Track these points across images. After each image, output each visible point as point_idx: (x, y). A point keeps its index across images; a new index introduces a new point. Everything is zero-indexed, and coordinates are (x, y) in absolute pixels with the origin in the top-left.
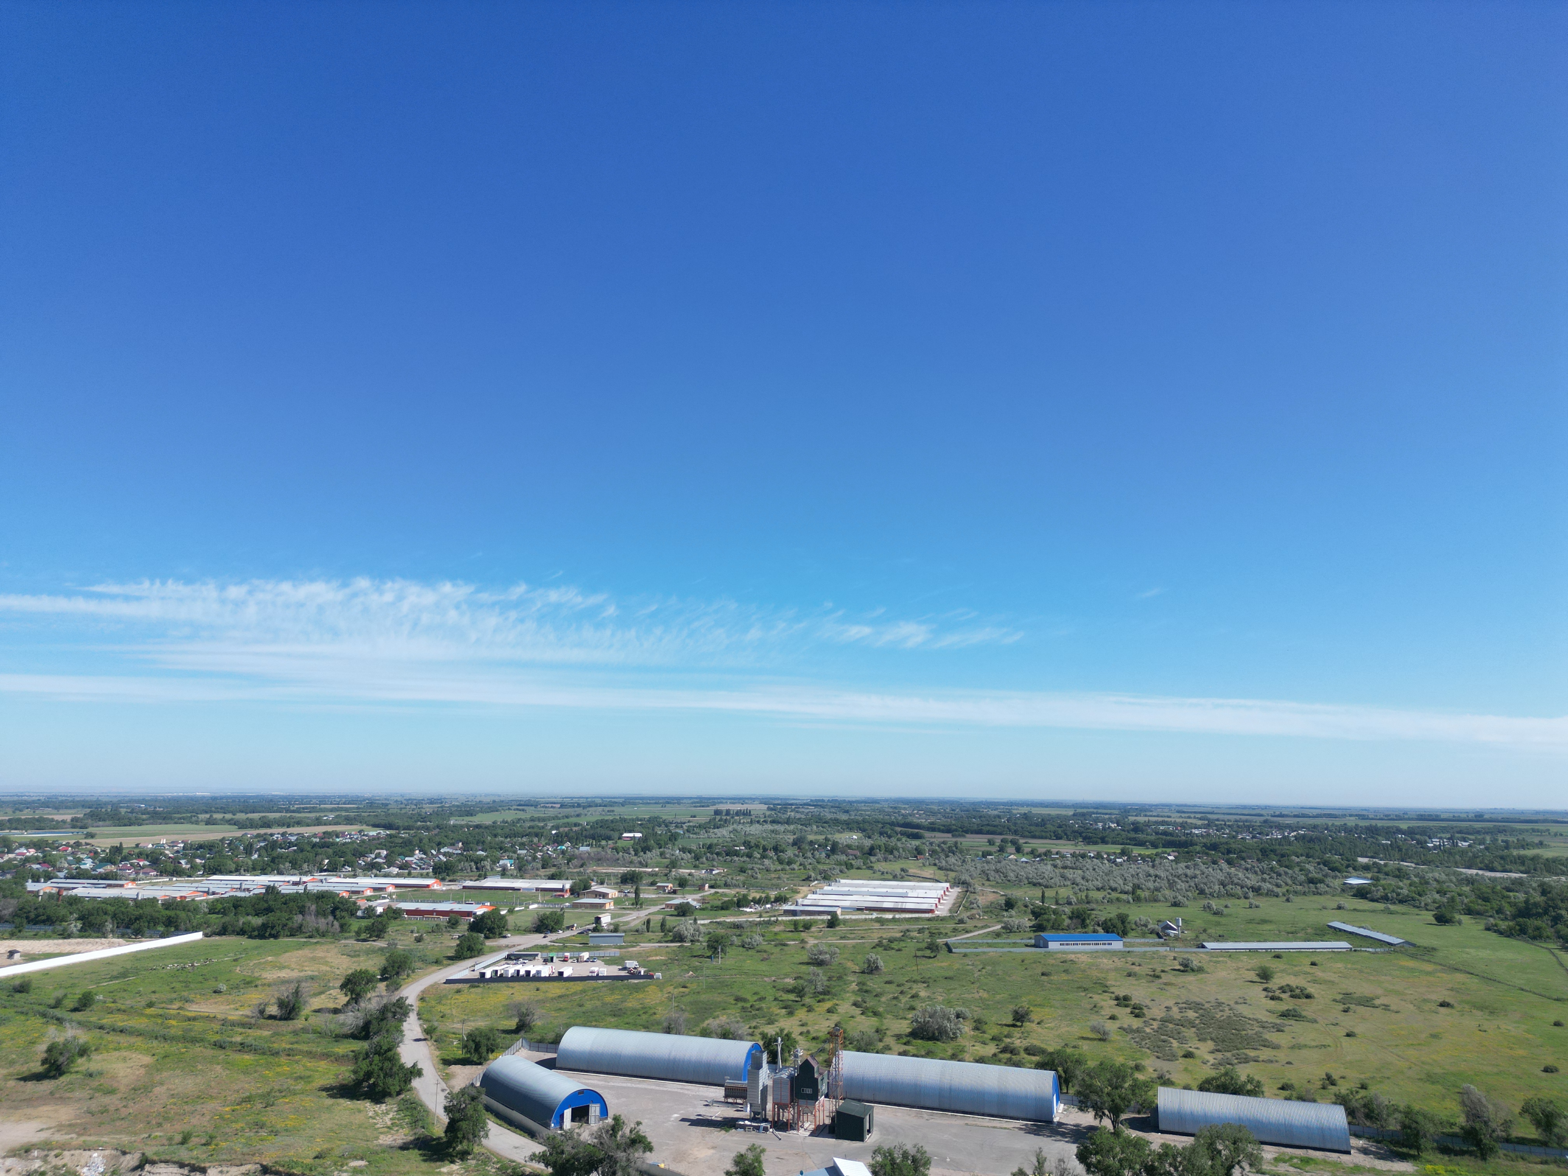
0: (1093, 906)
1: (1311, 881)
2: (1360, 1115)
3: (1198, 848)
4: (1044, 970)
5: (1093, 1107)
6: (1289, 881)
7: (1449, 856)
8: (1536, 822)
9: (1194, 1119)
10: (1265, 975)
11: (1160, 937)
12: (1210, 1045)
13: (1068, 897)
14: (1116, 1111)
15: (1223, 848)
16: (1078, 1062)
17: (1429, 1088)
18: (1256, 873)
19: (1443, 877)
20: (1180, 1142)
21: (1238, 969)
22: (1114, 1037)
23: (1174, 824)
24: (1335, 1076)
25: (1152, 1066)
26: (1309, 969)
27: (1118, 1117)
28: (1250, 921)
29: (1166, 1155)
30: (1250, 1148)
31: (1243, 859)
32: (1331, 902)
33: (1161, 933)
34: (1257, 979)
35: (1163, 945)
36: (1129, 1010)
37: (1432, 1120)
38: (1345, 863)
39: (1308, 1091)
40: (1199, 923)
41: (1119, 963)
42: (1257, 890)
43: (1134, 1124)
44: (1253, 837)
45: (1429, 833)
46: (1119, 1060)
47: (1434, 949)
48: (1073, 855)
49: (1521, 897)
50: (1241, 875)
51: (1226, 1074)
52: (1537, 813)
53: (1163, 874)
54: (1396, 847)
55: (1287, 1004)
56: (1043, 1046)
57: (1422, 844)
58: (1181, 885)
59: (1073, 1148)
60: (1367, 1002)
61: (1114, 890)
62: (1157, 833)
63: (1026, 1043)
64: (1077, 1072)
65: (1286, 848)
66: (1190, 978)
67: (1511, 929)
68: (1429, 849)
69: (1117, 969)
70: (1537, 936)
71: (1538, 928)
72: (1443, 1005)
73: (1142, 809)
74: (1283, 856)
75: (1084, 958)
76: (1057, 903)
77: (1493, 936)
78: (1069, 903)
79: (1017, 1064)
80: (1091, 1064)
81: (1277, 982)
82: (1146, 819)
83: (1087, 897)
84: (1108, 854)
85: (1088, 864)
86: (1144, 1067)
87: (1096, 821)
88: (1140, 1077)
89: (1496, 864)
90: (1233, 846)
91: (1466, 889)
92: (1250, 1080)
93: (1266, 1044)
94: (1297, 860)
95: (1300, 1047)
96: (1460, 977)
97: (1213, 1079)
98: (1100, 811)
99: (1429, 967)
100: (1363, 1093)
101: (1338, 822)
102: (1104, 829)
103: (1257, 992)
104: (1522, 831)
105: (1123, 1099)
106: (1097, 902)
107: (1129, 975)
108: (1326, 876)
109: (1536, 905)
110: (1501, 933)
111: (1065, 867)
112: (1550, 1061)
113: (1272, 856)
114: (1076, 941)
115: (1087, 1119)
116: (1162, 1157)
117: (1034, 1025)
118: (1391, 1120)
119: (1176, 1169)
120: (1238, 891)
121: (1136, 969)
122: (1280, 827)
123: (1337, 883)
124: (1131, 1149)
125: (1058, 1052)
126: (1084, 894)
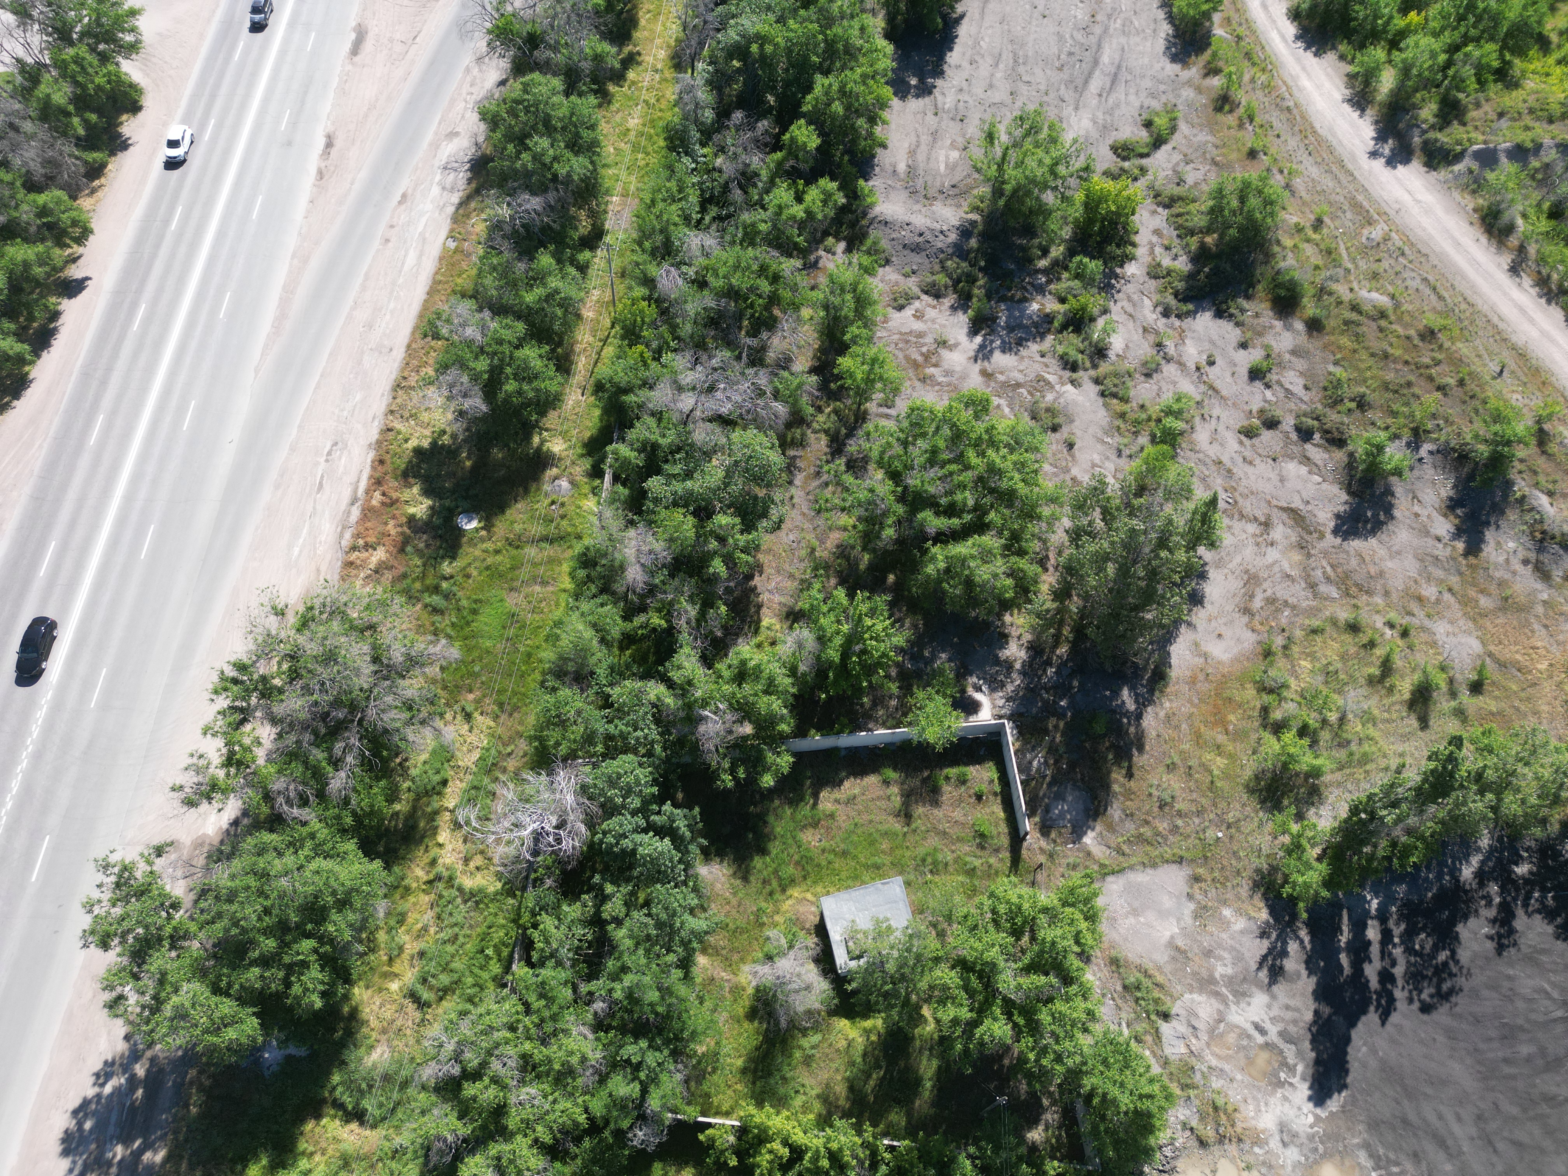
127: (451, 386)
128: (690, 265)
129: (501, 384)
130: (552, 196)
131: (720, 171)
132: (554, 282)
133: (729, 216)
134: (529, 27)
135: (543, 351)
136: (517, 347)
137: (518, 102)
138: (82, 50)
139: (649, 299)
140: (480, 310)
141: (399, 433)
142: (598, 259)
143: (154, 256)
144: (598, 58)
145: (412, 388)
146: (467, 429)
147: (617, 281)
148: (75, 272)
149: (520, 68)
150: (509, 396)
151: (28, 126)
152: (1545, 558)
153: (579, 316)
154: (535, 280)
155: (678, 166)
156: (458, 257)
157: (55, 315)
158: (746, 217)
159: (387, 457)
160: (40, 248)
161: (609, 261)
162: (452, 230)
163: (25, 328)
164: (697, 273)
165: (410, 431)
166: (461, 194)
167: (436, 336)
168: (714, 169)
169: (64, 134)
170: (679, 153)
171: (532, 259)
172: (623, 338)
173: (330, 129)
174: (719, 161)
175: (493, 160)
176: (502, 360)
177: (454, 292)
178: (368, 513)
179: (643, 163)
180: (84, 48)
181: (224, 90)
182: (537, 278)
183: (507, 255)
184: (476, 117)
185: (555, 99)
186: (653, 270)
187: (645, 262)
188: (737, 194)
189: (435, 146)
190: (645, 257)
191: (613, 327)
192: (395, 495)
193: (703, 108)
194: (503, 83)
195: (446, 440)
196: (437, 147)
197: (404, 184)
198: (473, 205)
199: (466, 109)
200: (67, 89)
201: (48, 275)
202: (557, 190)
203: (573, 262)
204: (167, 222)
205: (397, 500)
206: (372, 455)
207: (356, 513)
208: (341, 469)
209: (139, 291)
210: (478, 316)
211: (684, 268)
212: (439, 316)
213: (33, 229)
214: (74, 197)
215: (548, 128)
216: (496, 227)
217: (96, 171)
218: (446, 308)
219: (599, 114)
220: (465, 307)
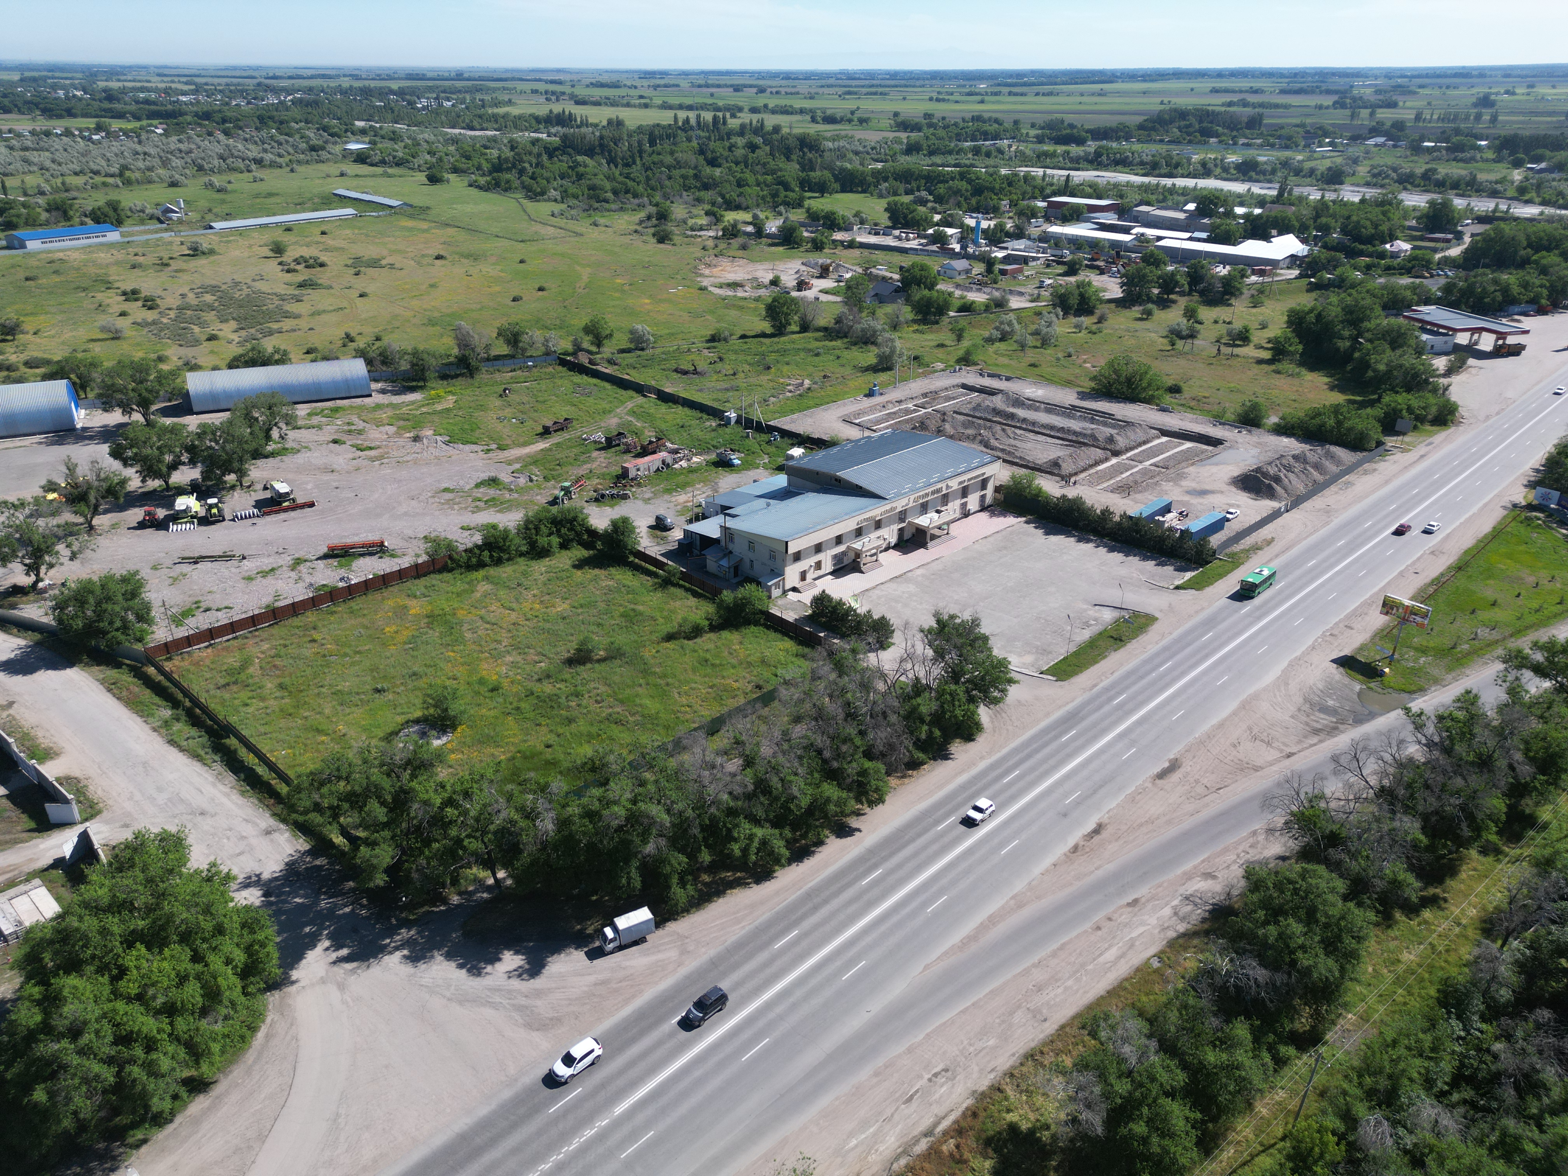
0: (74, 194)
1: (313, 149)
2: (377, 363)
3: (189, 118)
4: (28, 274)
5: (119, 406)
6: (291, 150)
7: (436, 116)
8: (506, 80)
9: (228, 395)
10: (278, 250)
11: (161, 222)
12: (233, 324)
13: (39, 186)
14: (144, 404)
15: (218, 117)
16: (93, 365)
17: (432, 330)
18: (256, 143)
19: (432, 137)
20: (216, 419)
21: (250, 246)
22: (129, 333)
23: (156, 90)
24: (353, 334)
25: (175, 354)
26: (320, 238)
27: (148, 408)
28: (257, 196)
29: (204, 433)
30: (284, 410)
31: (241, 128)
32: (333, 169)
33: (162, 217)
34: (271, 254)
35: (166, 230)
36: (140, 303)
37: (434, 356)
38: (343, 127)
39: (331, 351)
40: (203, 204)
41: (120, 256)
42: (259, 162)
43: (166, 412)
44: (249, 103)
45: (417, 93)
46: (138, 355)
47: (428, 208)
48: (33, 133)
49: (495, 153)
50: (240, 146)
51: (253, 349)
52: (507, 71)
53: (152, 151)
54: (388, 108)
55: (303, 274)
56: (46, 356)
57: (411, 104)
58: (177, 162)
59: (105, 448)
60: (374, 263)
61: (96, 173)
62: (137, 102)
63: (23, 357)
64: (95, 375)
65: (284, 115)
66: (202, 261)
67: (488, 183)
68: (419, 110)
69: (117, 263)
70: (507, 188)
71: (508, 181)
72: (439, 257)
73: (113, 72)
74: (282, 123)
75: (75, 255)
76: (25, 194)
77: (474, 191)
78: (42, 193)
79: (20, 380)
80: (108, 364)
81: (290, 255)
82: (120, 84)
83: (63, 183)
84: (81, 130)
85: (57, 144)
86: (167, 358)
87: (55, 87)
88: (165, 367)
89: (475, 123)
90: (228, 114)
91: (452, 148)
92: (277, 351)
93: (288, 315)
94: (297, 126)
95: (319, 313)
96: (451, 231)
97: (241, 356)
98: (57, 74)
99: (424, 225)
100: (378, 344)
101: (333, 84)
102: (67, 98)
103: (272, 267)
104: (495, 90)
105: (150, 391)
106: (78, 189)
107: (134, 267)
108: (326, 142)
109: (507, 160)
110: (480, 188)
111: (26, 149)
112: (516, 293)
113: (271, 123)
114: (61, 236)
115: (115, 417)
116: (200, 436)
117: (29, 337)
118: (403, 362)
119: (217, 442)
120: (240, 164)
121: (141, 259)
122: (276, 91)
123: (337, 149)
124: (168, 436)
125: (67, 360)
126: (59, 181)
127: (1080, 1088)
128: (1411, 1132)
129: (1131, 1119)
130: (1280, 978)
131: (1496, 1057)
132: (1242, 1056)
133: (1487, 1110)
134: (1335, 828)
135: (1192, 1115)
136: (1167, 1094)
137: (1290, 882)
138: (960, 690)
139: (1341, 1137)
140: (1149, 1037)
141: (1006, 1099)
142: (1302, 1063)
143: (912, 840)
144: (1396, 884)
145: (1043, 1066)
146: (1072, 1140)
147: (1312, 1096)
148: (854, 822)
149: (1306, 854)
150: (1132, 1136)
151: (893, 718)
153: (1250, 1105)
154: (1222, 1042)
155: (1442, 1025)
156: (1155, 977)
157: (820, 843)
158: (1511, 1124)
159: (982, 1114)
160: (844, 795)
161: (1313, 1072)
162: (1162, 952)
163: (796, 841)
164: (1415, 1145)
165: (1017, 1104)
166: (1189, 926)
167: (1093, 1034)
168: (1488, 1051)
169: (912, 733)
170: (1449, 1013)
171: (1228, 1021)
172: (1289, 1158)
173: (1105, 820)
174: (1498, 1046)
175: (1237, 915)
176: (1145, 1097)
177: (1133, 1005)
178: (933, 1153)
179: (1401, 999)
180: (963, 688)
181: (1039, 756)
182: (1224, 1043)
183: (1204, 1003)
184: (1240, 872)
185: (1330, 897)
186: (1360, 1109)
187: (1355, 1097)
188: (1509, 1094)
189: (1188, 877)
190: (1358, 1092)
191: (1283, 1139)
192: (967, 1155)
193: (1501, 985)
194: (1283, 858)
195: (1045, 1136)
196: (1190, 878)
197: (1142, 892)
198: (1195, 942)
199: (1235, 862)
200: (934, 706)
201: (836, 815)
202: (1289, 974)
203: (1271, 1049)
204: (938, 822)
205: (966, 1162)
206: (969, 1102)
207: (922, 1146)
208: (937, 1096)
209: (885, 859)
210: (1144, 1041)
211: (1401, 1131)
212: (1107, 1017)
213: (849, 781)
214: (888, 774)
215: (1310, 917)
216: (1209, 973)
217: (914, 765)
218: (1118, 1014)
219: (1373, 932)
220: (1135, 1026)
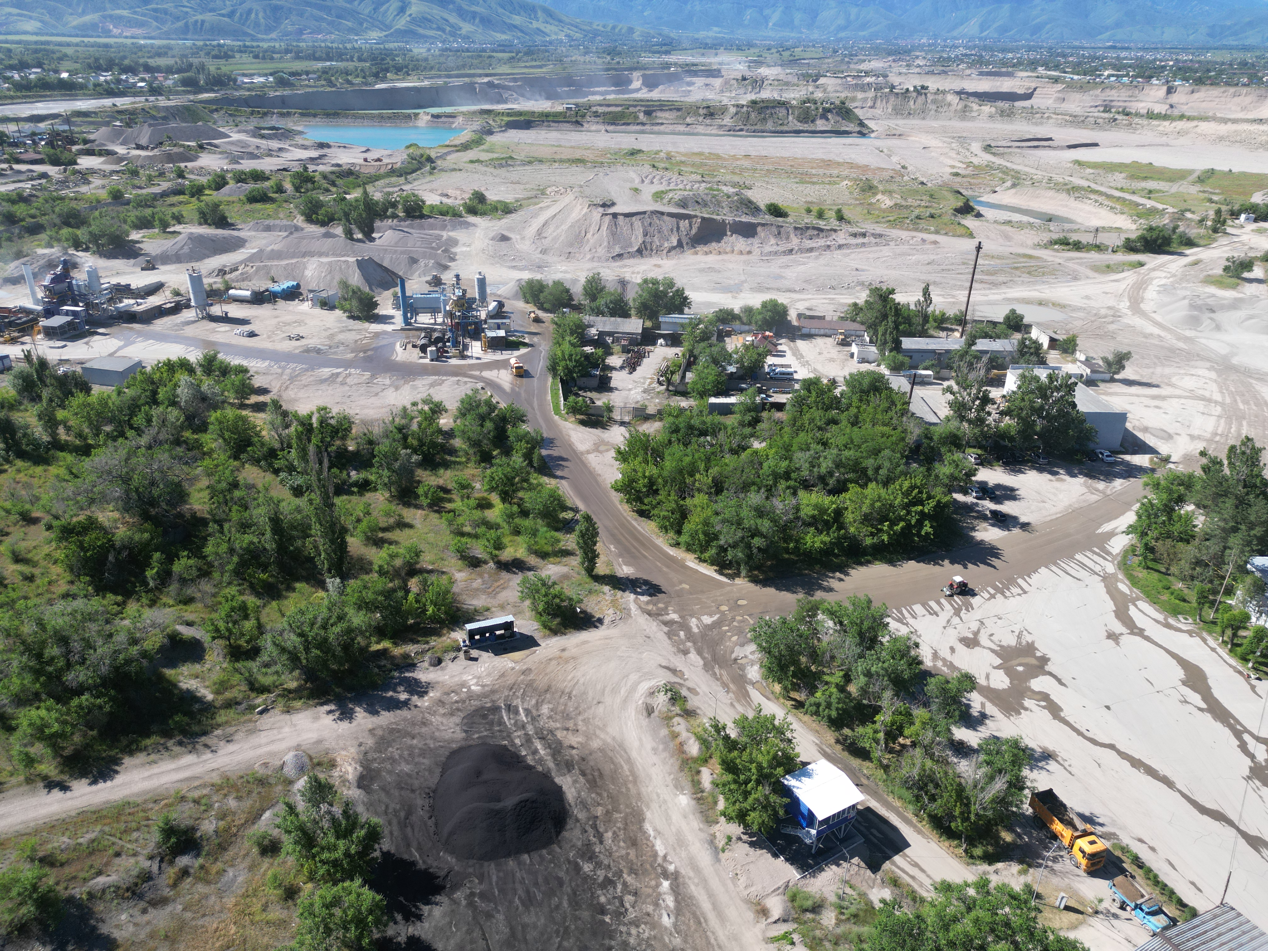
152: (149, 896)
